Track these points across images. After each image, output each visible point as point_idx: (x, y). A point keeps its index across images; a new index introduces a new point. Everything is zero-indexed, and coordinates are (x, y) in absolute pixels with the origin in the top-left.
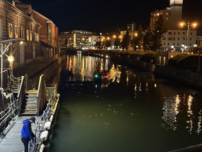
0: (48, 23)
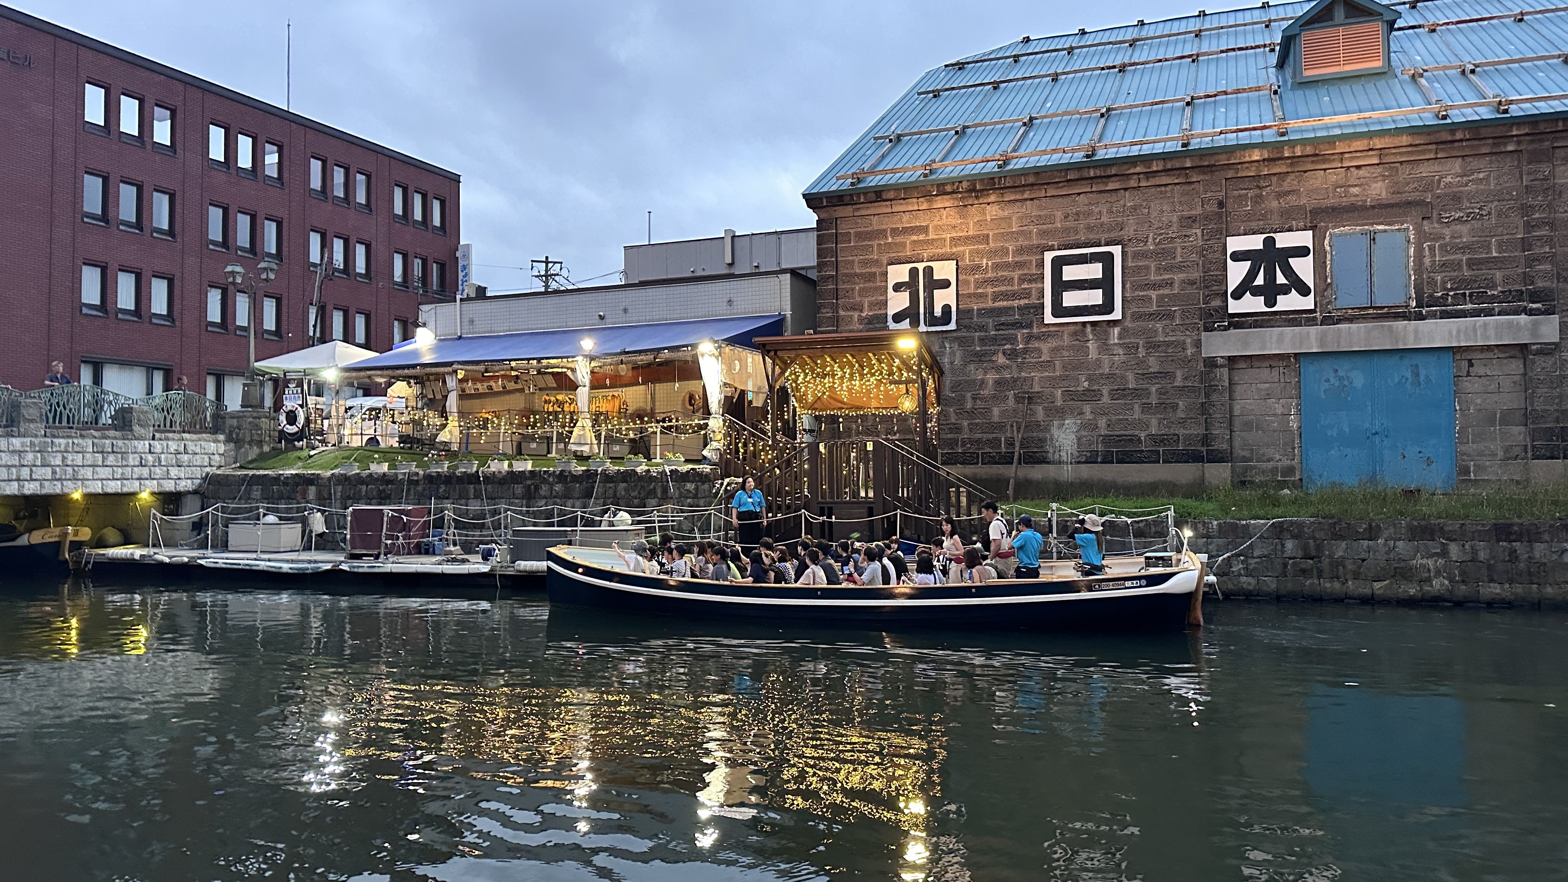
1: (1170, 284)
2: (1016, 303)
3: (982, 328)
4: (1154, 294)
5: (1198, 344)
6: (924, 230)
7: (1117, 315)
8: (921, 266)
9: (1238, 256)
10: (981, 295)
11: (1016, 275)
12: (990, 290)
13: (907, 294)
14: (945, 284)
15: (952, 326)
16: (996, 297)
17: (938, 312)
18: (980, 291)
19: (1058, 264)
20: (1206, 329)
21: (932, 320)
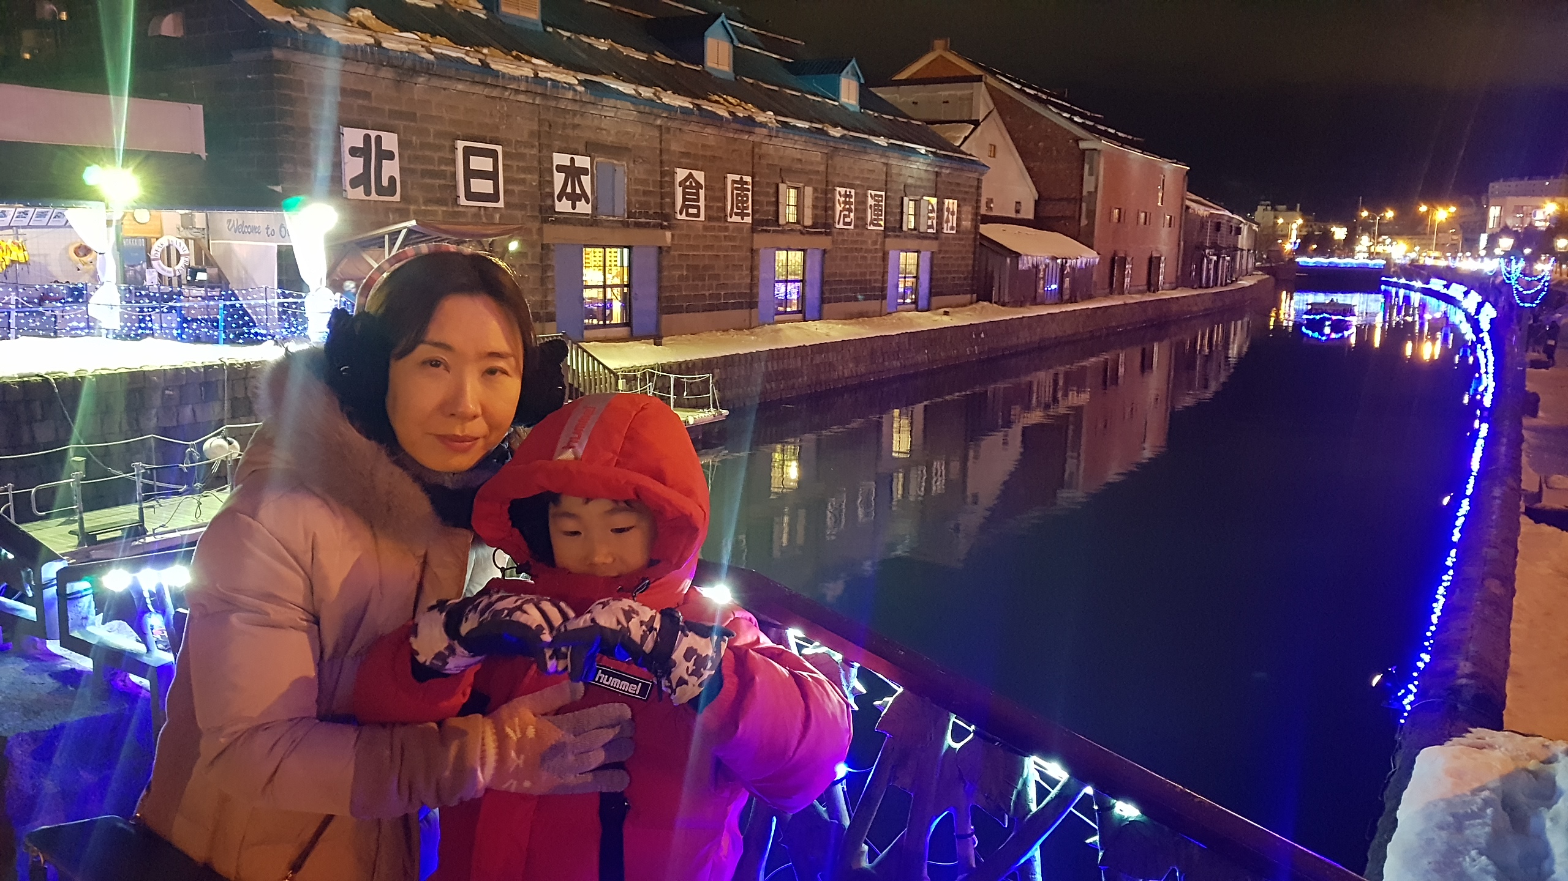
0: (1084, 150)
1: (523, 182)
2: (438, 182)
3: (416, 202)
4: (516, 188)
5: (540, 231)
6: (366, 95)
7: (501, 204)
8: (373, 134)
9: (560, 169)
10: (413, 171)
11: (436, 155)
12: (419, 167)
13: (360, 161)
14: (390, 156)
15: (397, 198)
16: (426, 173)
17: (385, 183)
18: (412, 166)
19: (468, 152)
20: (545, 221)
21: (380, 191)
